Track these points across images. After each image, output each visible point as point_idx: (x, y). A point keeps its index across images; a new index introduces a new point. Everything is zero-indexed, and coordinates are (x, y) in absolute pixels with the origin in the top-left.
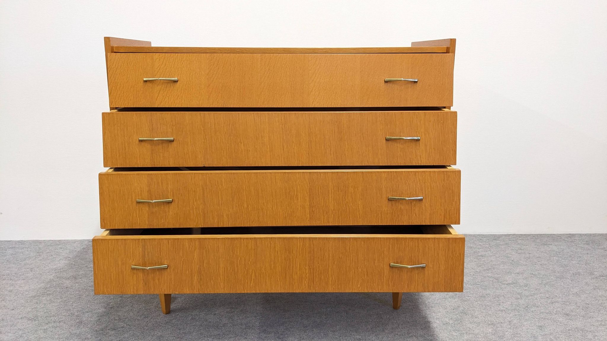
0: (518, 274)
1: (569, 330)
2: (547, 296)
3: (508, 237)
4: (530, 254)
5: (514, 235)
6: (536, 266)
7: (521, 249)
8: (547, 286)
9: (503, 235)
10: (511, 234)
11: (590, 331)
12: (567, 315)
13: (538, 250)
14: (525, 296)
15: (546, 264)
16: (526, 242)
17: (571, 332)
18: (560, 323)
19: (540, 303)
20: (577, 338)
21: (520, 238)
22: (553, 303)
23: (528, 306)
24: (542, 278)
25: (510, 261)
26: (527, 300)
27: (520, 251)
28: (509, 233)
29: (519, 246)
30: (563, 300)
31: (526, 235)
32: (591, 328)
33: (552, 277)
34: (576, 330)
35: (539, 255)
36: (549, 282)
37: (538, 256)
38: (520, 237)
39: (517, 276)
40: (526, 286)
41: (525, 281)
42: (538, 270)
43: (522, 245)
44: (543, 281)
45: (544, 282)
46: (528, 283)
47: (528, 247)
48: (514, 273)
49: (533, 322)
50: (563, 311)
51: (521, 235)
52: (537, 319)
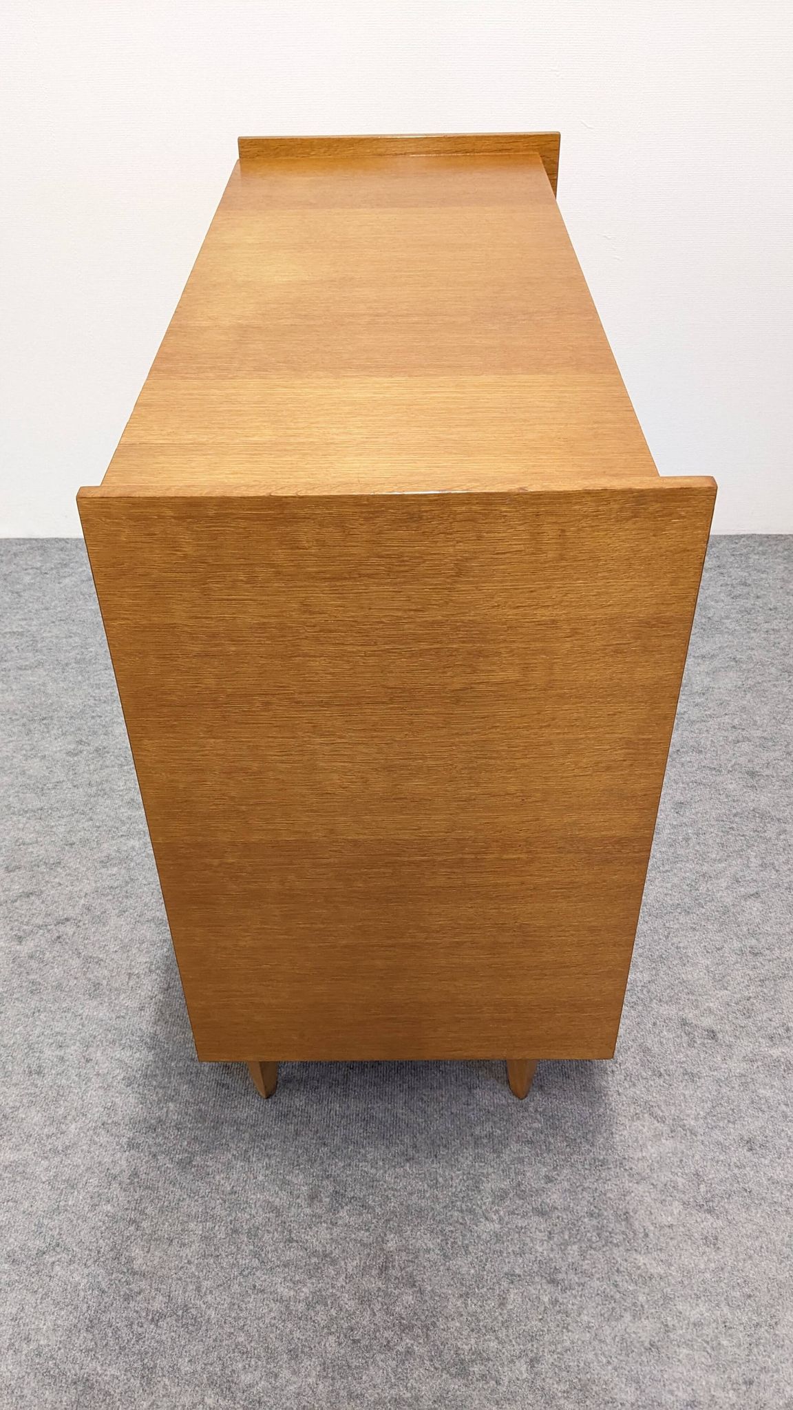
0: (703, 657)
1: (735, 815)
2: (736, 722)
3: (733, 546)
4: (758, 597)
5: (751, 536)
6: (753, 635)
7: (745, 584)
8: (749, 695)
9: (725, 536)
10: (745, 533)
11: (779, 820)
12: (752, 774)
13: (782, 588)
14: (687, 722)
15: (779, 631)
16: (767, 561)
17: (737, 819)
18: (727, 796)
19: (712, 741)
20: (743, 836)
21: (761, 548)
22: (738, 742)
23: (681, 750)
24: (749, 671)
25: (703, 621)
26: (686, 733)
27: (740, 590)
28: (742, 533)
29: (746, 574)
30: (765, 734)
31: (779, 538)
32: (784, 811)
33: (773, 670)
34: (750, 816)
35: (779, 601)
36: (759, 683)
37: (773, 603)
38: (761, 544)
39: (698, 664)
40: (704, 694)
41: (707, 681)
42: (753, 649)
43: (756, 569)
44: (747, 679)
45: (749, 682)
46: (712, 685)
47: (764, 576)
48: (694, 657)
49: (671, 792)
50: (750, 765)
51: (767, 536)
52: (683, 783)
